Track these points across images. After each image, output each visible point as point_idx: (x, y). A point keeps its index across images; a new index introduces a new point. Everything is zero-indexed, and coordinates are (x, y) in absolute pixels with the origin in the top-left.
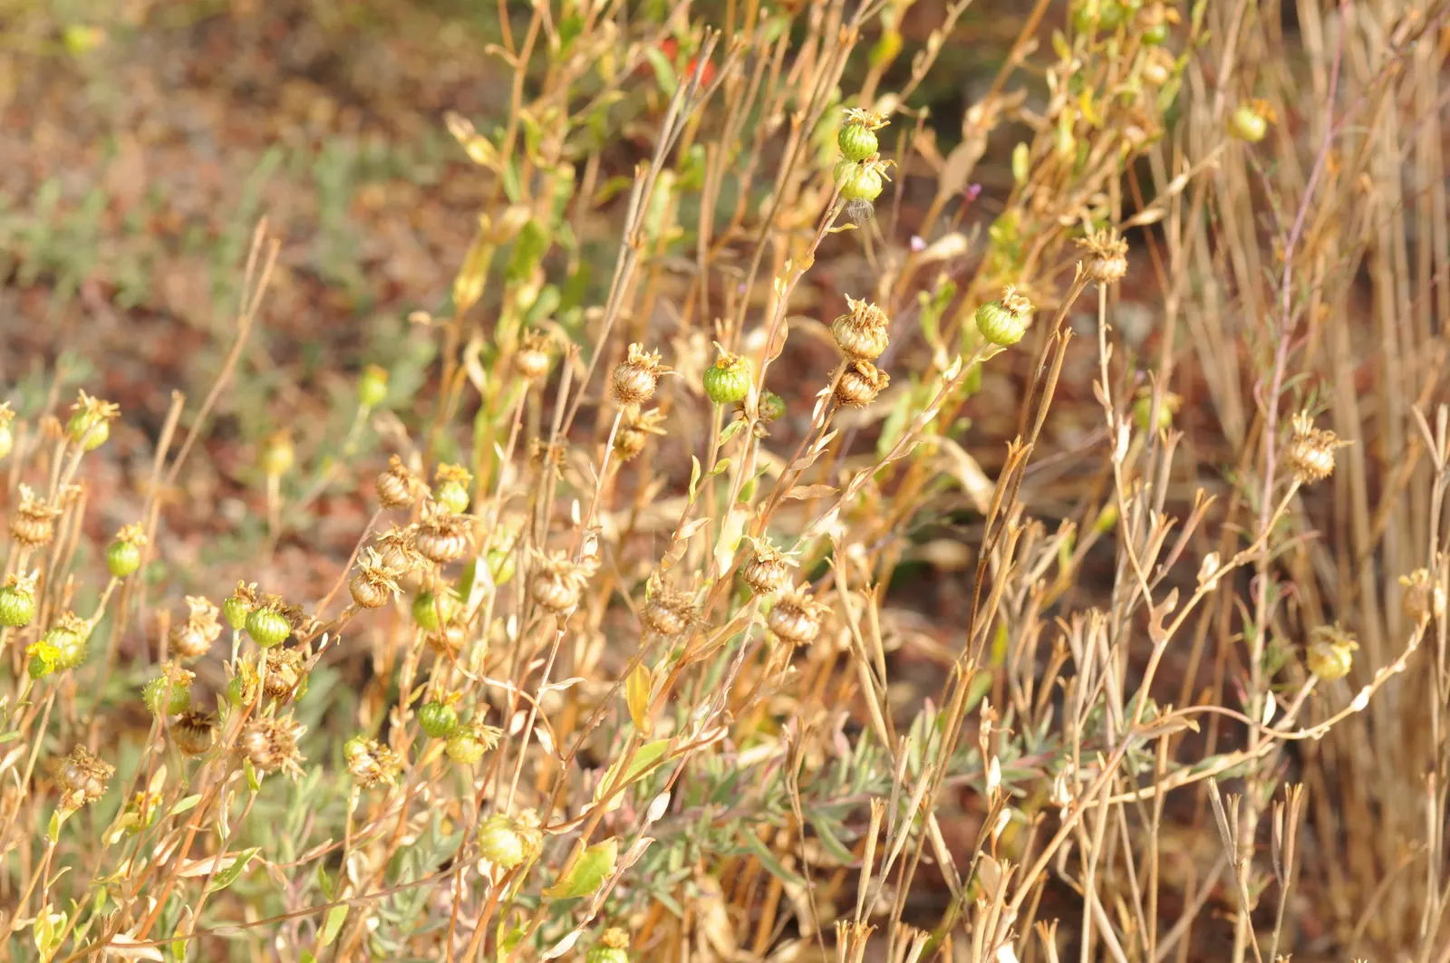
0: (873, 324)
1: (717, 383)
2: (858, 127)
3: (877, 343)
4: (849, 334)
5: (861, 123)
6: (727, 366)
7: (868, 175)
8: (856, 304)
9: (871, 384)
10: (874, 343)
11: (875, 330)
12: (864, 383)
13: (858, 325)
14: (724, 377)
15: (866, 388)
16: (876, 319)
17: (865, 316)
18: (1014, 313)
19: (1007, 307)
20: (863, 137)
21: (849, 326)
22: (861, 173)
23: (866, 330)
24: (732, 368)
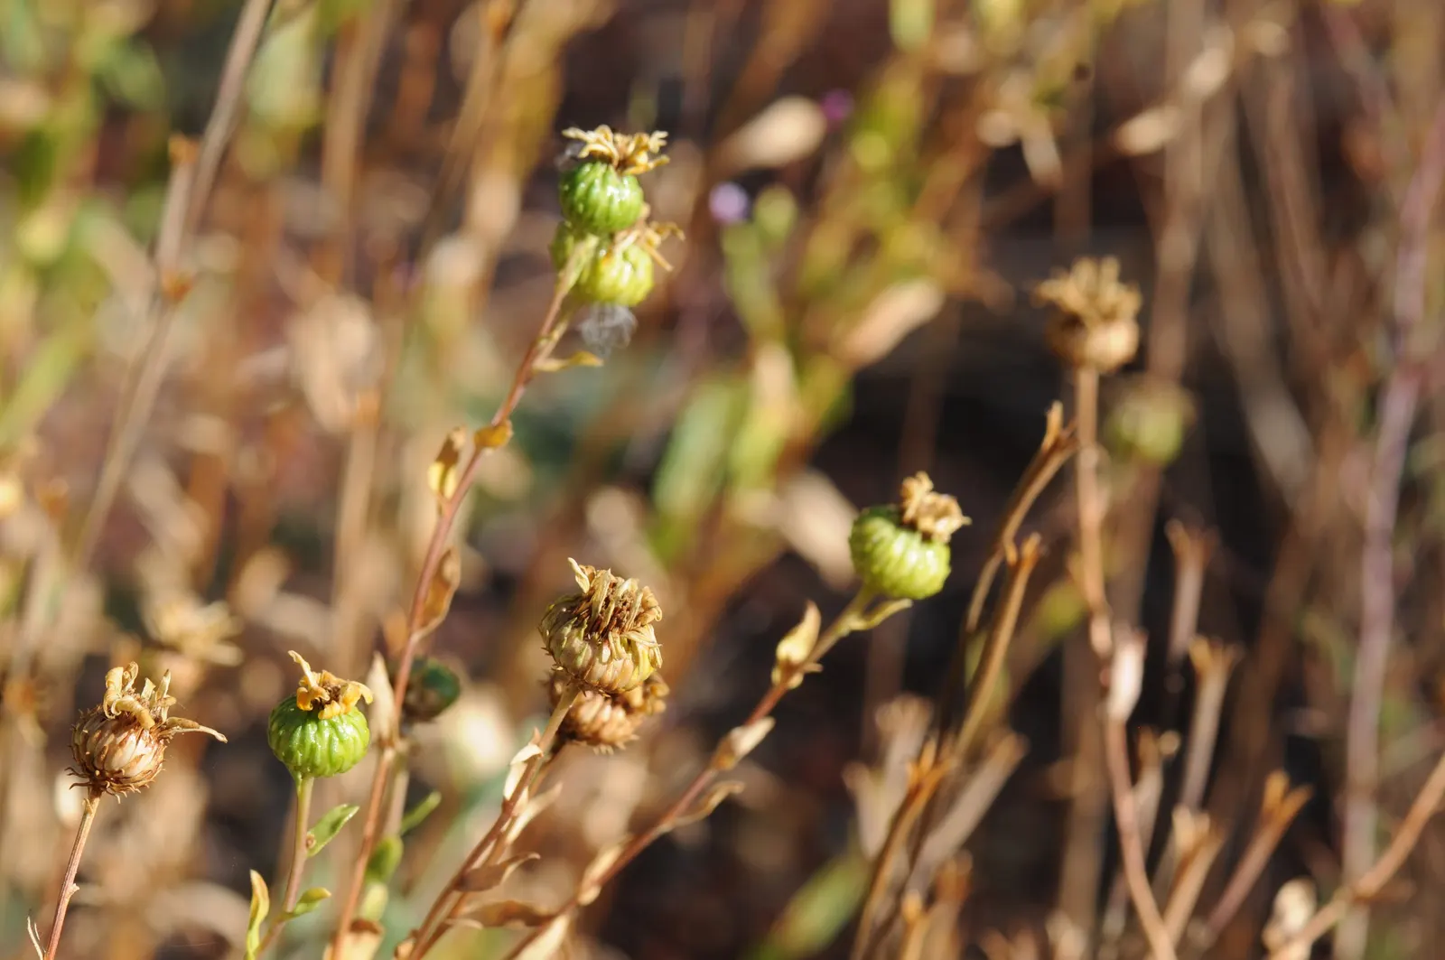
0: (628, 624)
1: (296, 742)
2: (601, 168)
3: (636, 661)
4: (578, 643)
5: (606, 159)
6: (319, 705)
7: (625, 256)
8: (592, 577)
9: (628, 708)
10: (629, 663)
11: (633, 636)
12: (614, 704)
13: (595, 626)
14: (311, 728)
15: (620, 714)
16: (635, 614)
17: (612, 607)
18: (927, 538)
19: (912, 526)
20: (611, 190)
21: (578, 625)
22: (610, 253)
23: (614, 636)
24: (327, 711)
